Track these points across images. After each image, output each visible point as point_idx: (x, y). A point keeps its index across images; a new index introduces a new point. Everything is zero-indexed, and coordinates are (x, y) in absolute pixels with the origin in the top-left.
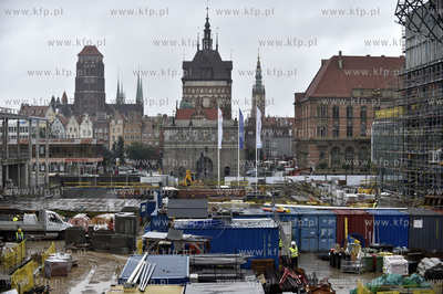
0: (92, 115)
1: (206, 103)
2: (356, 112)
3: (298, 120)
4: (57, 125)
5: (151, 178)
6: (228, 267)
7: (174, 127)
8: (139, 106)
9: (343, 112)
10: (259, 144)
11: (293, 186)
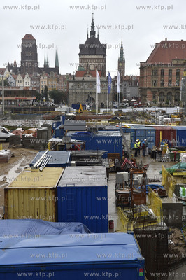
0: (30, 74)
1: (92, 68)
2: (174, 72)
3: (142, 77)
4: (11, 79)
5: (61, 109)
6: (94, 157)
7: (74, 81)
8: (56, 69)
9: (166, 73)
10: (118, 91)
11: (137, 113)
